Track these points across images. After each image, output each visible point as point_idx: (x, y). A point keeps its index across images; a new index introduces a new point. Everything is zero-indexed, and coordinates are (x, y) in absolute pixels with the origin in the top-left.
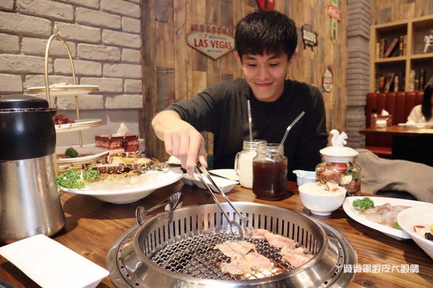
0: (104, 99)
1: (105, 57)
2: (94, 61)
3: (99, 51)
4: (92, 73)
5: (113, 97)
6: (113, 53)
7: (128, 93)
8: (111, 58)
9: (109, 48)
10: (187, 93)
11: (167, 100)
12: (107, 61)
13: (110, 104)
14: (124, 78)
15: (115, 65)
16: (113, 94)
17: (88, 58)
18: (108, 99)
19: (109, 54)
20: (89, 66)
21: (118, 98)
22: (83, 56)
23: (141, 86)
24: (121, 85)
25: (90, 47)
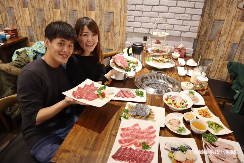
0: (181, 33)
1: (185, 18)
2: (180, 20)
3: (183, 16)
4: (179, 24)
5: (185, 33)
6: (188, 17)
7: (191, 32)
8: (187, 19)
9: (187, 15)
10: (229, 32)
11: (215, 34)
12: (185, 20)
13: (183, 35)
14: (190, 26)
15: (188, 21)
16: (185, 32)
17: (178, 19)
18: (183, 33)
19: (187, 17)
20: (178, 21)
21: (187, 33)
22: (177, 18)
23: (198, 30)
24: (189, 29)
25: (180, 15)
